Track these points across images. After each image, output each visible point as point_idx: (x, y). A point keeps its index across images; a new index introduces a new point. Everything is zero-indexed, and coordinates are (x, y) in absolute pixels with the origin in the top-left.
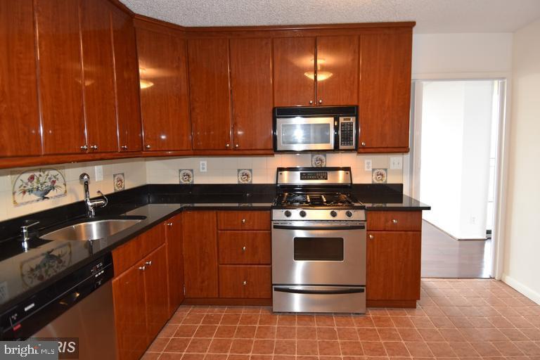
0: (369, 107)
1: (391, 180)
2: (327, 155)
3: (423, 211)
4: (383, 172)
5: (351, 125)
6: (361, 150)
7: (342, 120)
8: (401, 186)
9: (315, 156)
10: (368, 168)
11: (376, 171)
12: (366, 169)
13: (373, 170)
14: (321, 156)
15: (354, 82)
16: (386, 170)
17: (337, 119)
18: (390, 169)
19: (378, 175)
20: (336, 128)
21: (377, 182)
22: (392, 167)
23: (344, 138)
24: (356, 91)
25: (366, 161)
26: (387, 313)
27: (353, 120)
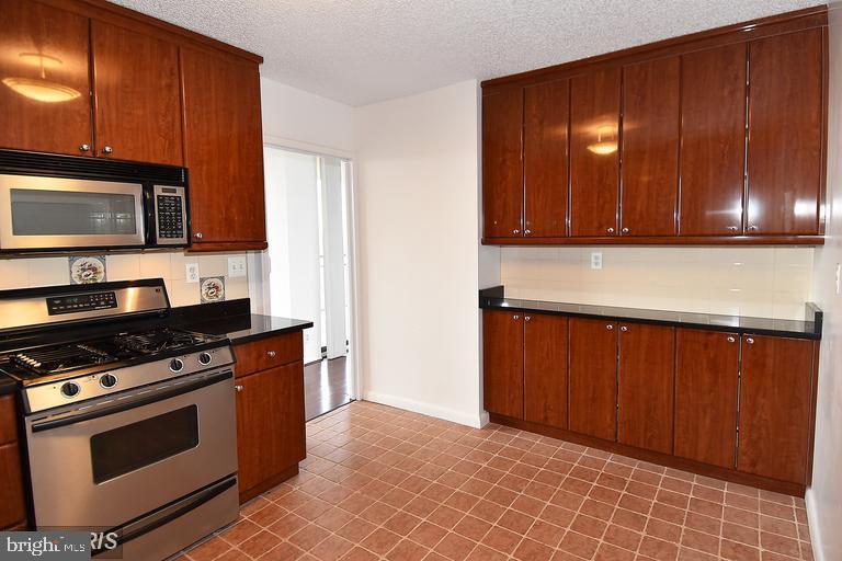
0: (204, 173)
1: (231, 294)
2: (108, 258)
3: (305, 330)
4: (219, 282)
5: (177, 200)
6: (195, 246)
7: (158, 190)
8: (247, 301)
9: (80, 261)
10: (193, 277)
11: (206, 283)
12: (189, 280)
13: (202, 280)
14: (93, 261)
15: (173, 125)
16: (222, 278)
17: (148, 189)
18: (228, 275)
19: (210, 288)
20: (148, 205)
21: (211, 301)
22: (231, 273)
23: (165, 225)
24: (178, 141)
25: (188, 266)
26: (267, 500)
27: (180, 192)
